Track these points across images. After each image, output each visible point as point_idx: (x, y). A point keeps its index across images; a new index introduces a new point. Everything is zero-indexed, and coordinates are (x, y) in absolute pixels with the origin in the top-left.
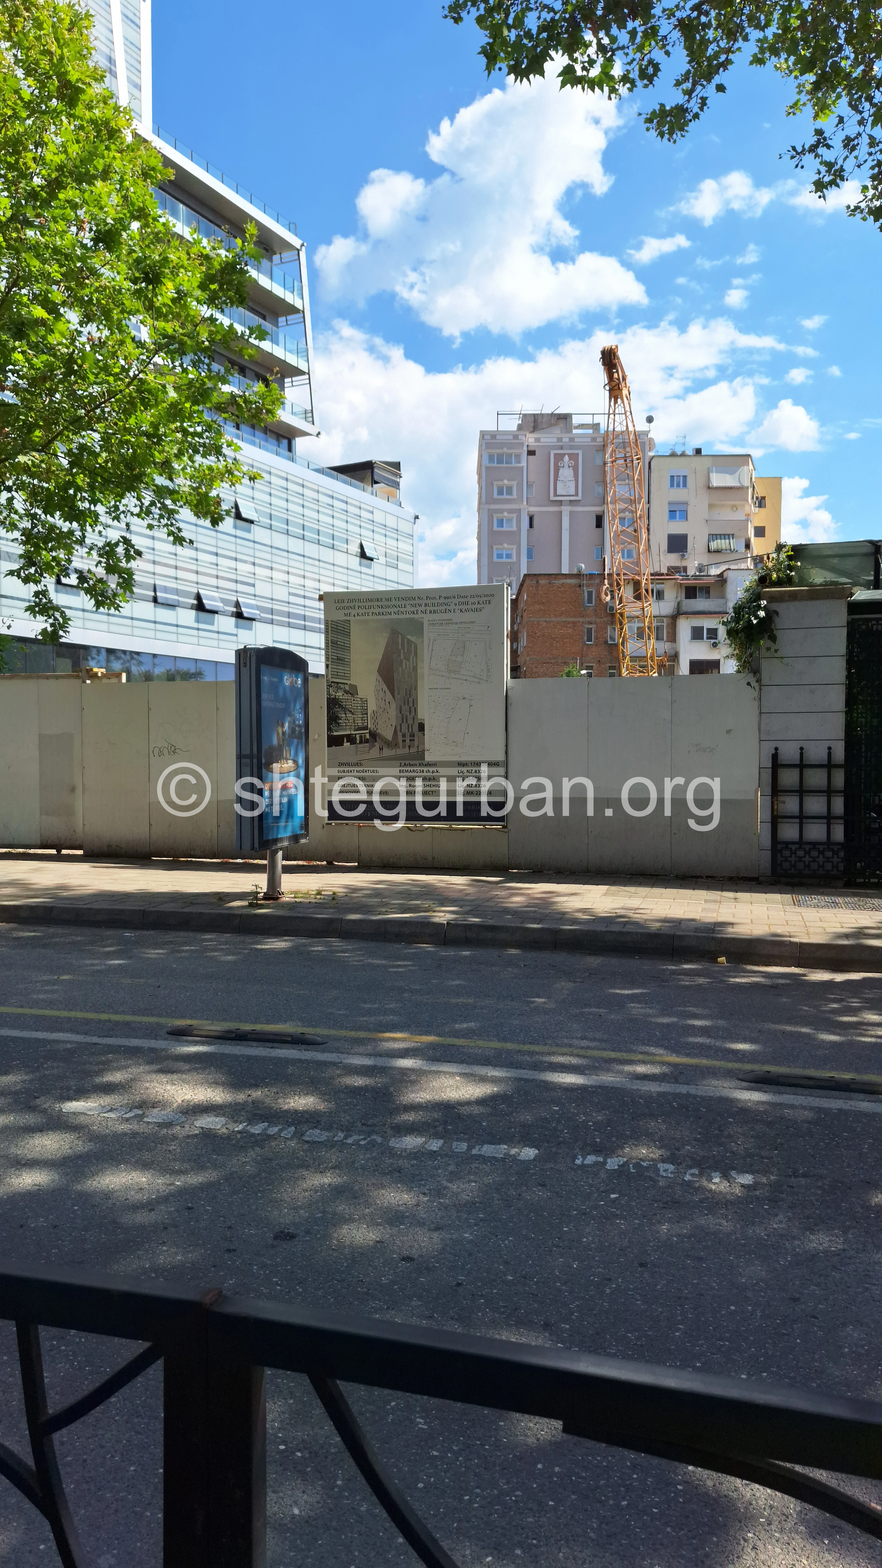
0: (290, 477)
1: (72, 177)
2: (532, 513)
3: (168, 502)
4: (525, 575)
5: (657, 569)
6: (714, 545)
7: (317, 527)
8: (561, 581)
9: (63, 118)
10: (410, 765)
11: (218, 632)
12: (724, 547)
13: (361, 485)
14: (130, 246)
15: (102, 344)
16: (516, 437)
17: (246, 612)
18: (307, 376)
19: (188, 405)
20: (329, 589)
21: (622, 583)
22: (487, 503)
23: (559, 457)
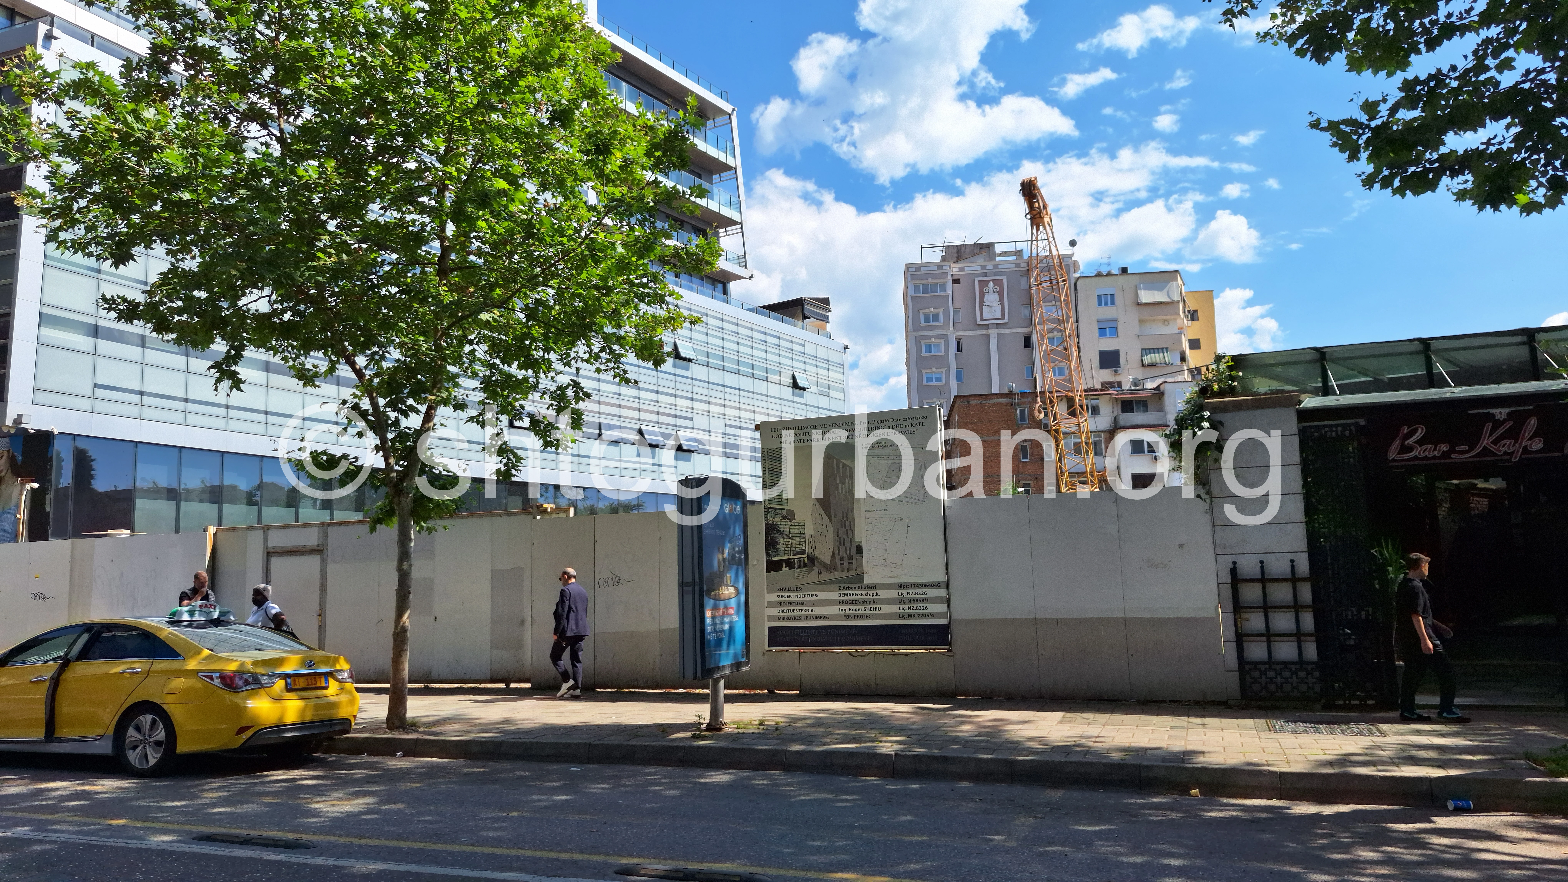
0: (725, 317)
1: (531, 66)
2: (959, 338)
3: (616, 347)
4: (955, 397)
5: (1090, 385)
6: (1147, 359)
7: (751, 362)
8: (992, 401)
9: (524, 17)
10: (849, 588)
12: (1158, 361)
13: (793, 320)
14: (582, 122)
15: (557, 209)
16: (940, 267)
18: (740, 226)
19: (634, 259)
20: (765, 419)
21: (1055, 400)
22: (914, 331)
23: (984, 284)
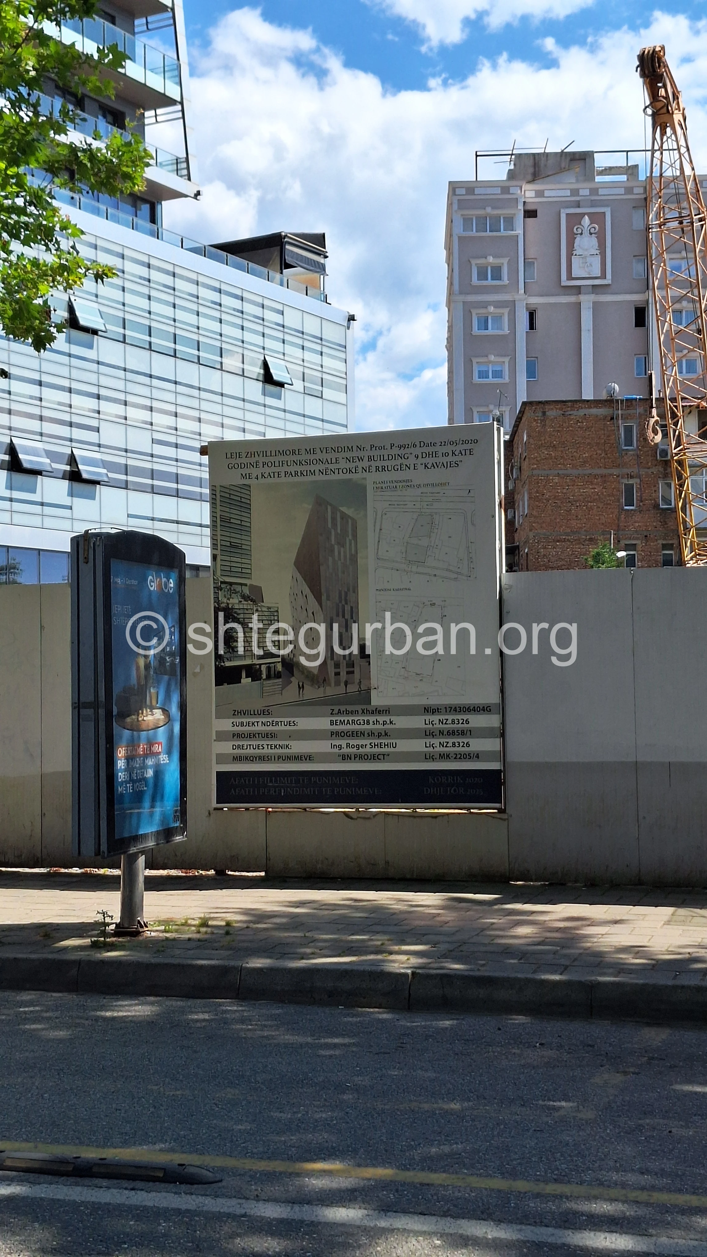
0: (153, 262)
2: (532, 307)
4: (524, 404)
7: (195, 337)
8: (582, 412)
10: (348, 713)
11: (42, 504)
13: (265, 270)
16: (505, 190)
17: (86, 470)
18: (179, 107)
20: (216, 435)
21: (680, 413)
22: (461, 293)
23: (575, 220)
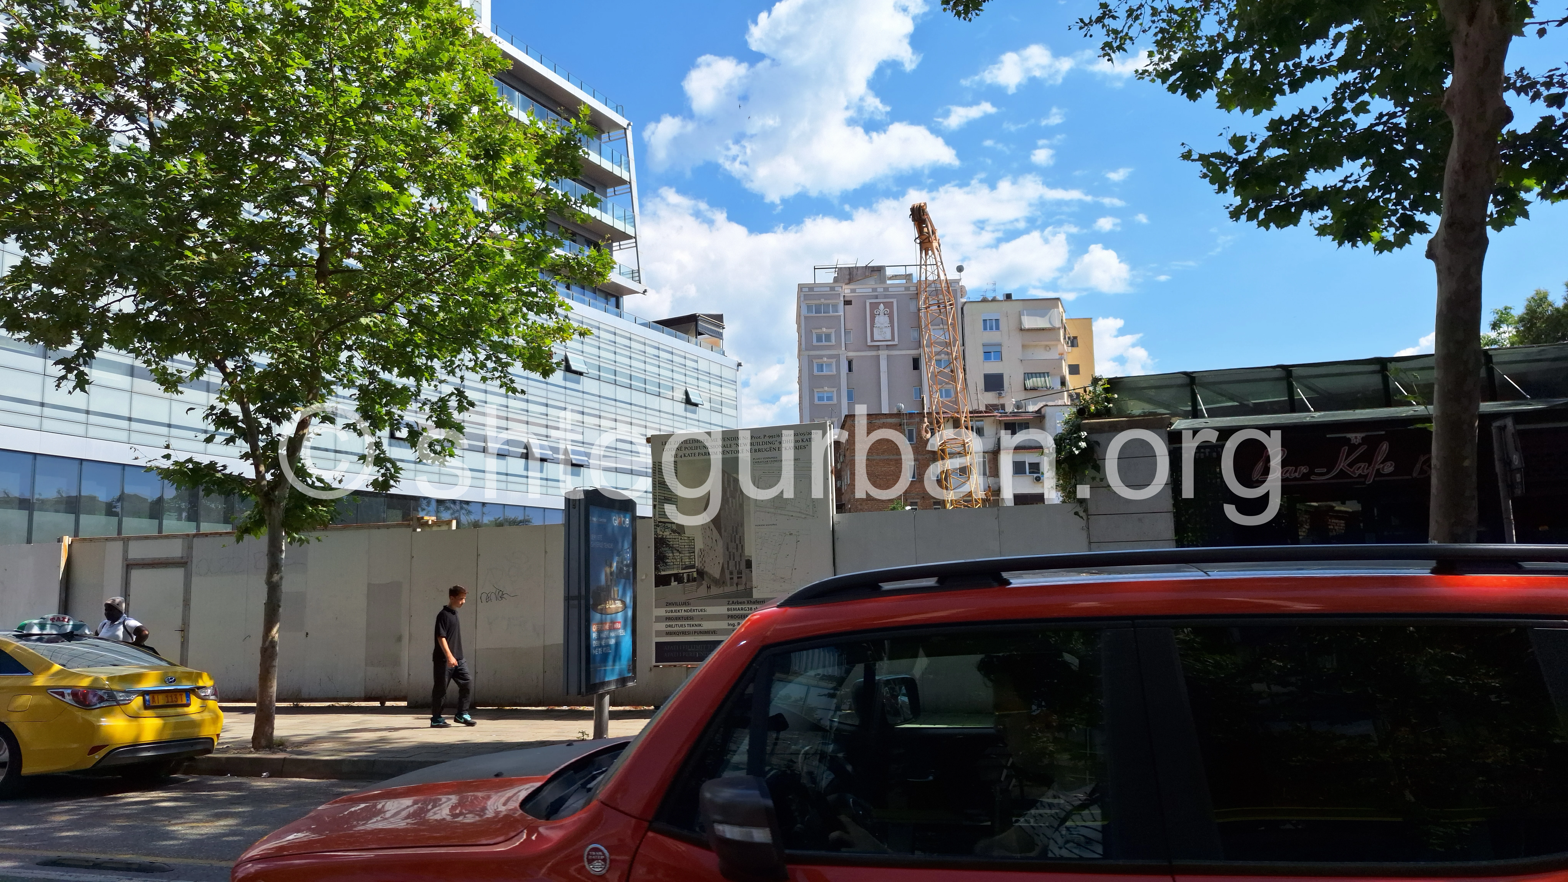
0: (617, 331)
1: (419, 68)
2: (850, 358)
3: (503, 356)
4: (846, 416)
5: (975, 407)
6: (1030, 383)
7: (643, 376)
9: (412, 19)
10: (737, 603)
12: (1040, 385)
13: (687, 336)
14: (470, 127)
15: (444, 213)
16: (832, 289)
18: (634, 240)
19: (523, 267)
20: (655, 432)
21: (942, 421)
22: (806, 350)
23: (875, 306)
